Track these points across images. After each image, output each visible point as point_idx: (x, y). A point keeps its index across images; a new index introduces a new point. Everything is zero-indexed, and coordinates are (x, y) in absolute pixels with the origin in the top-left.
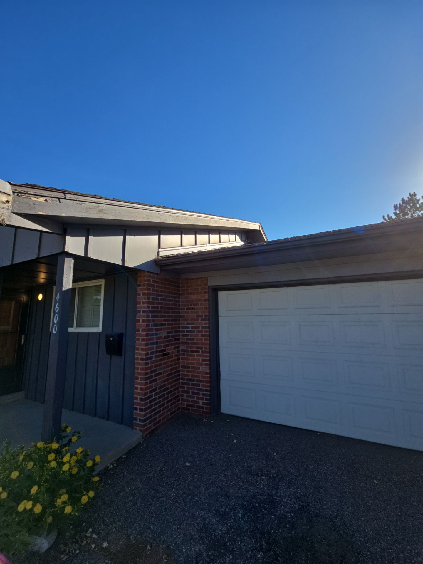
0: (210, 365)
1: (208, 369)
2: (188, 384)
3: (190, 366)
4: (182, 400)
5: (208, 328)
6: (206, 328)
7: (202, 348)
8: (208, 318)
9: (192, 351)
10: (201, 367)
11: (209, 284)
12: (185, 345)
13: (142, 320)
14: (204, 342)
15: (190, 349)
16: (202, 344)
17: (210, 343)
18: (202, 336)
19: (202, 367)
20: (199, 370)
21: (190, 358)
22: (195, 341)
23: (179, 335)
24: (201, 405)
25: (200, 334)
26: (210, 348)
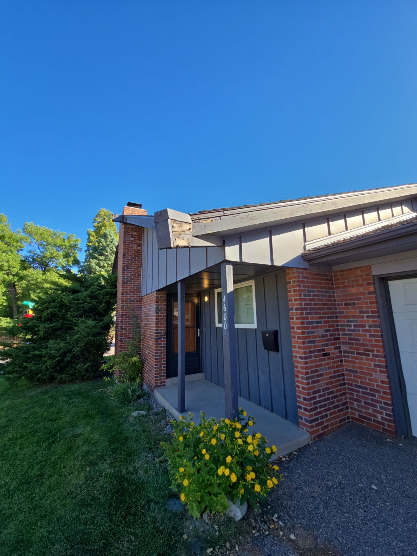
0: (387, 372)
1: (385, 377)
2: (359, 392)
3: (358, 370)
4: (352, 408)
5: (379, 326)
6: (375, 326)
7: (372, 351)
8: (377, 314)
9: (358, 353)
10: (373, 373)
11: (374, 273)
12: (349, 346)
13: (296, 317)
14: (374, 343)
15: (355, 351)
16: (372, 346)
17: (383, 345)
18: (370, 335)
19: (375, 374)
20: (372, 377)
21: (357, 361)
22: (361, 342)
23: (339, 334)
24: (379, 419)
25: (368, 334)
26: (384, 351)
